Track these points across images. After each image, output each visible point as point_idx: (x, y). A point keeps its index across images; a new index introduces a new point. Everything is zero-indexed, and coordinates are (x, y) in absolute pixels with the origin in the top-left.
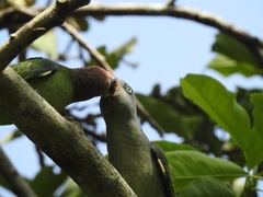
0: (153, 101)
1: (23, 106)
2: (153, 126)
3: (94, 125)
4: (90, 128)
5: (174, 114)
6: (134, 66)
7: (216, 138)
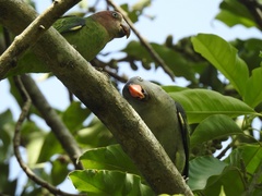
0: (167, 50)
1: (60, 57)
2: (166, 72)
3: (117, 68)
4: (113, 71)
5: (183, 61)
6: (152, 19)
7: (219, 81)
